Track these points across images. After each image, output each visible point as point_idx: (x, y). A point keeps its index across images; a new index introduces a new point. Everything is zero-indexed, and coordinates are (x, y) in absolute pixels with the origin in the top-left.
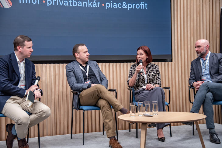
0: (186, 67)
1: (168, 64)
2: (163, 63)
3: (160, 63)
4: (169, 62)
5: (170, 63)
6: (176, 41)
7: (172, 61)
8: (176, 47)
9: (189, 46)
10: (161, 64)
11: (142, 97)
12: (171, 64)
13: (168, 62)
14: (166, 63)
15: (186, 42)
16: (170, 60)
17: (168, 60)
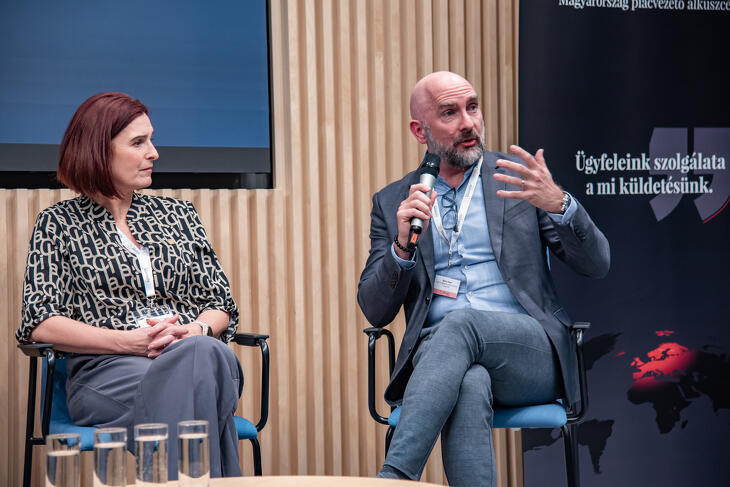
0: (349, 220)
1: (252, 202)
2: (224, 194)
3: (206, 194)
4: (258, 191)
5: (262, 194)
6: (294, 74)
7: (270, 185)
8: (295, 107)
9: (363, 105)
10: (215, 202)
11: (108, 398)
12: (269, 201)
13: (248, 188)
14: (243, 194)
15: (346, 82)
16: (263, 179)
17: (252, 178)
